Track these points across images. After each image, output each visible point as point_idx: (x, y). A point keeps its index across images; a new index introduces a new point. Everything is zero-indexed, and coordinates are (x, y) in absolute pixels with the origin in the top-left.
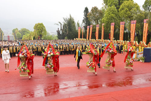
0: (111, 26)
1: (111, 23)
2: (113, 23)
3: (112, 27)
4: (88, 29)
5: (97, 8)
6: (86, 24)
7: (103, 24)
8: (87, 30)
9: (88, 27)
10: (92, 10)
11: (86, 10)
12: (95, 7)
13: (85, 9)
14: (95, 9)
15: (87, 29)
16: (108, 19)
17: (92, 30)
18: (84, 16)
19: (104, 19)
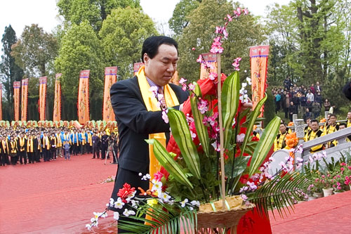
0: (81, 80)
1: (79, 70)
2: (87, 72)
3: (83, 83)
4: (16, 91)
5: (38, 29)
6: (12, 76)
7: (59, 76)
8: (13, 94)
9: (17, 84)
10: (25, 34)
11: (10, 33)
12: (34, 26)
13: (4, 33)
14: (34, 33)
15: (13, 90)
16: (70, 61)
17: (28, 94)
18: (3, 53)
19: (61, 59)
